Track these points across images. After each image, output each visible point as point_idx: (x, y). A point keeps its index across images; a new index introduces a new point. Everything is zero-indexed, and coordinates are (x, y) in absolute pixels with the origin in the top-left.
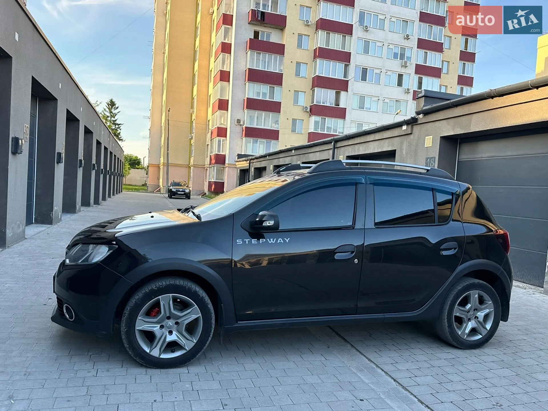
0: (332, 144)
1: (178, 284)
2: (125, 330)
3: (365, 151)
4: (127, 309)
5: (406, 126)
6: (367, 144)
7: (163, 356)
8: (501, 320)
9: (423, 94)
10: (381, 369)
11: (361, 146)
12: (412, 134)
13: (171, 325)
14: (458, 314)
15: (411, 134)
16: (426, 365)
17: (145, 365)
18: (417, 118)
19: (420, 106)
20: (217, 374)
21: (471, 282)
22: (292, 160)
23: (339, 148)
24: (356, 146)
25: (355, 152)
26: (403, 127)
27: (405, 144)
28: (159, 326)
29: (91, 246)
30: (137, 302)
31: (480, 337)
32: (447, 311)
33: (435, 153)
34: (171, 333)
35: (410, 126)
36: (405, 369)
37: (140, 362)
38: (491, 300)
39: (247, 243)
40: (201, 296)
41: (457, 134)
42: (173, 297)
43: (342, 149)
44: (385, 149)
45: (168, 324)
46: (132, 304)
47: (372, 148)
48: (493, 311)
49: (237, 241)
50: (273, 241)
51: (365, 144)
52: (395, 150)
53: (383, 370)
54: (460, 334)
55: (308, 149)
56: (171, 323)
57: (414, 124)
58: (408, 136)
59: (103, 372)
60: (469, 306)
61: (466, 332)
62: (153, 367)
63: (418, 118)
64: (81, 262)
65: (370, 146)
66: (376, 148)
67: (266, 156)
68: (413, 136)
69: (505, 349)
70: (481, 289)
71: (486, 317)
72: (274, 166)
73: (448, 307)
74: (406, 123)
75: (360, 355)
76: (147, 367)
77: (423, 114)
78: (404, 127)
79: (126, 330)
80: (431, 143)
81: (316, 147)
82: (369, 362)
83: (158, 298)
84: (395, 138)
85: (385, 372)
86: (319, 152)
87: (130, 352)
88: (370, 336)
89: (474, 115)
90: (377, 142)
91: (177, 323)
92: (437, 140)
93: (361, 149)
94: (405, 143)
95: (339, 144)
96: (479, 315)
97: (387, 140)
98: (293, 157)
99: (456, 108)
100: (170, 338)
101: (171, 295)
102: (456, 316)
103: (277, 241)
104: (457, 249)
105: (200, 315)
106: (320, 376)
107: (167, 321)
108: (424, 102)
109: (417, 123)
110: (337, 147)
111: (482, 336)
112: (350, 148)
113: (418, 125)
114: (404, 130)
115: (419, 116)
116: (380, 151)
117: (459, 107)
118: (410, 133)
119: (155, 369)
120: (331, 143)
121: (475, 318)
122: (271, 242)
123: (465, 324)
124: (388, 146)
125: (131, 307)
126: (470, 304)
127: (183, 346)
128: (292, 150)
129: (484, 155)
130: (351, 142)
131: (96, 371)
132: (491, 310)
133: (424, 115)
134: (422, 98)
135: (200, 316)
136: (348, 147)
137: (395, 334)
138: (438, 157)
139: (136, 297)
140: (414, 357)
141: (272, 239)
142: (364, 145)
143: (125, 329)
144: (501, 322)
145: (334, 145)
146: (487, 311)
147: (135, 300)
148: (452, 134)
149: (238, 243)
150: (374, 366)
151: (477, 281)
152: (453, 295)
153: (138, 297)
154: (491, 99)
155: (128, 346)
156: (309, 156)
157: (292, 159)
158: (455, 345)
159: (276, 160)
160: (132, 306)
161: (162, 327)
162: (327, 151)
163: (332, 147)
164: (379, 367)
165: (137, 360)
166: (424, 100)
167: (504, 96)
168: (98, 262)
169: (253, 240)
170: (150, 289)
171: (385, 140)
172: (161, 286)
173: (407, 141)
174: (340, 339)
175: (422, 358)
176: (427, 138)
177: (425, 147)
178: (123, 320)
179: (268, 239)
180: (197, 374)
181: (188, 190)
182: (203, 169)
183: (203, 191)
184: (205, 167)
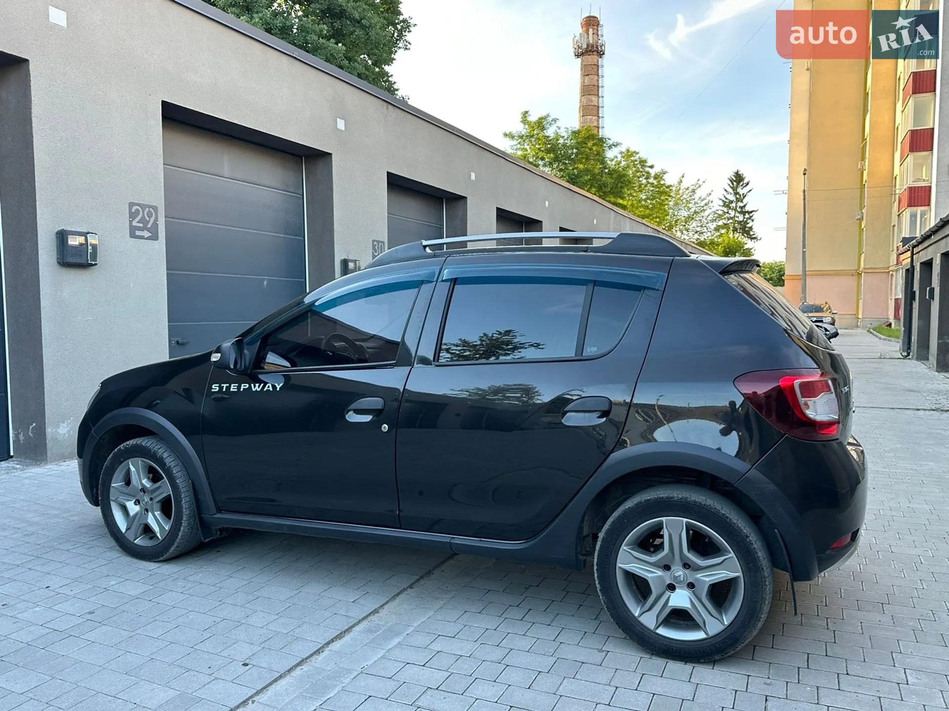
39: (224, 390)
49: (213, 387)
50: (259, 388)
103: (264, 387)
122: (255, 390)
141: (257, 385)
149: (213, 390)
169: (232, 384)
179: (252, 385)
181: (828, 320)
182: (885, 275)
183: (886, 320)
184: (889, 272)
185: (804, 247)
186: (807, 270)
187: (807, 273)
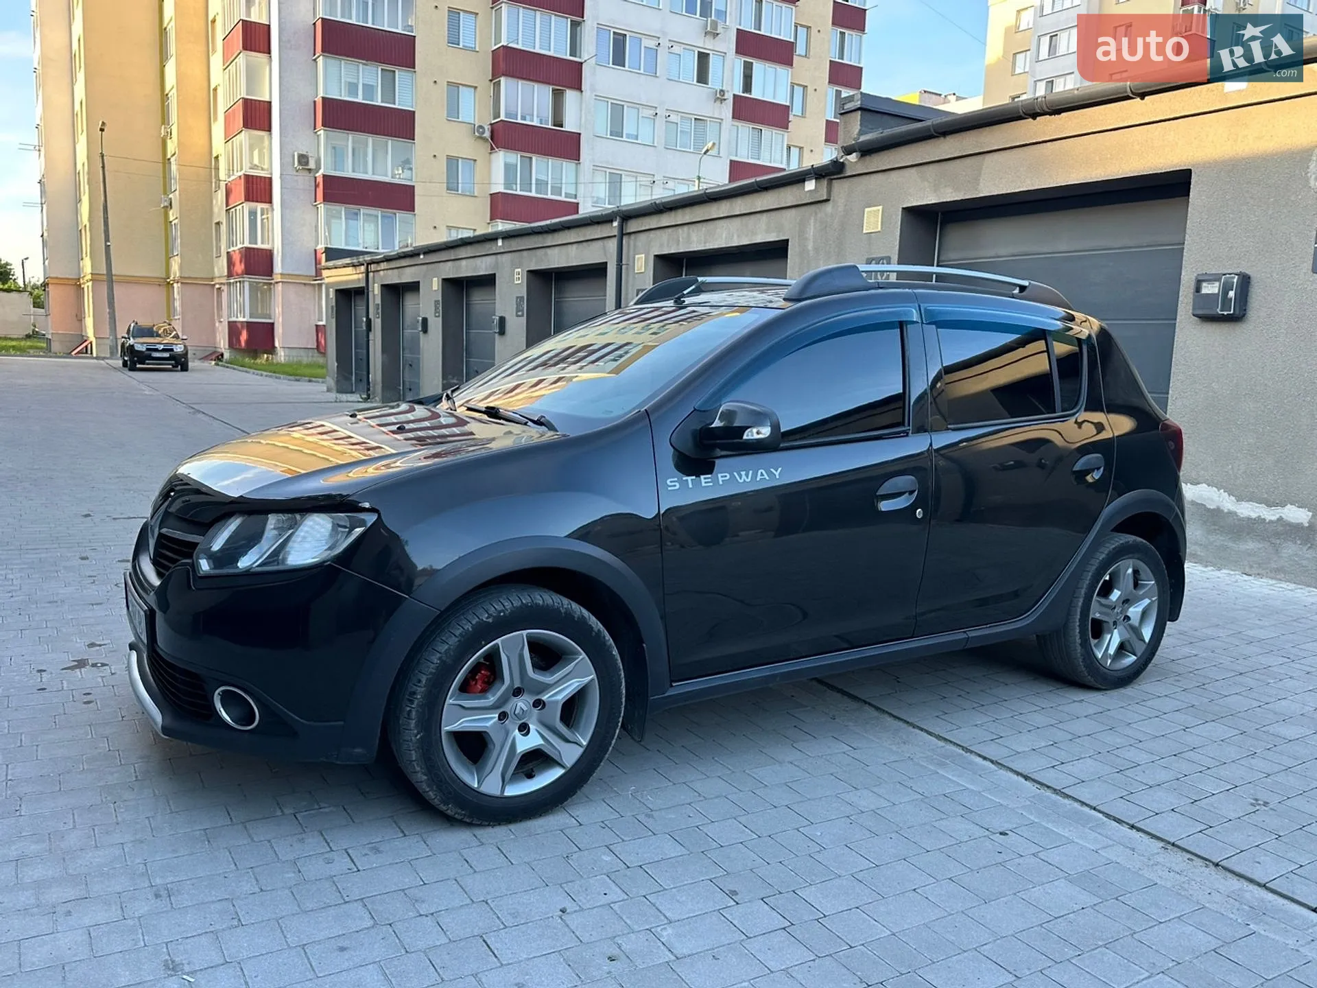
0: (615, 224)
1: (541, 602)
2: (418, 737)
3: (705, 243)
4: (420, 681)
5: (814, 181)
6: (711, 225)
7: (513, 790)
8: (1169, 621)
9: (858, 104)
10: (980, 756)
11: (693, 231)
12: (831, 202)
13: (525, 709)
14: (1097, 615)
15: (827, 200)
16: (1060, 735)
17: (468, 820)
18: (843, 163)
19: (849, 132)
20: (648, 816)
21: (1121, 542)
22: (496, 265)
23: (633, 237)
24: (680, 230)
25: (678, 244)
26: (806, 183)
27: (812, 227)
28: (497, 715)
29: (272, 520)
30: (444, 658)
31: (1132, 658)
32: (1079, 610)
33: (892, 246)
34: (524, 729)
35: (825, 182)
36: (1027, 749)
37: (456, 816)
38: (1153, 578)
39: (690, 486)
40: (596, 630)
41: (945, 200)
42: (528, 636)
43: (643, 237)
44: (759, 239)
45: (518, 708)
46: (432, 666)
47: (724, 236)
48: (1156, 604)
49: (668, 482)
50: (747, 477)
51: (705, 224)
52: (788, 240)
53: (985, 758)
54: (1100, 655)
55: (545, 236)
56: (521, 704)
57: (835, 177)
58: (819, 205)
59: (366, 854)
60: (1116, 595)
61: (1109, 652)
62: (487, 823)
63: (846, 162)
64: (258, 566)
65: (718, 230)
66: (735, 237)
67: (418, 255)
68: (833, 207)
69: (1178, 681)
70: (1136, 556)
71: (1144, 614)
72: (444, 280)
73: (1081, 600)
74: (816, 174)
75: (911, 729)
76: (470, 825)
77: (861, 151)
78: (810, 185)
79: (421, 737)
80: (880, 223)
81: (566, 231)
82: (941, 743)
83: (495, 645)
84: (784, 211)
85: (992, 762)
86: (575, 246)
87: (430, 793)
88: (898, 682)
89: (988, 157)
90: (737, 221)
91: (538, 704)
92: (894, 217)
93: (694, 237)
94: (812, 224)
95: (633, 226)
96: (1132, 612)
97: (764, 217)
98: (499, 256)
99: (942, 138)
100: (525, 744)
101: (525, 632)
102: (1094, 620)
103: (755, 475)
104: (1102, 469)
105: (593, 676)
106: (875, 789)
107: (515, 699)
108: (859, 123)
109: (842, 175)
110: (628, 231)
111: (1134, 658)
112: (664, 235)
113: (845, 180)
114: (810, 191)
115: (848, 157)
116: (745, 242)
117: (950, 136)
118: (825, 198)
119: (493, 826)
120: (611, 221)
121: (1124, 620)
122: (742, 481)
123: (1109, 636)
124: (768, 231)
125: (431, 673)
126: (1119, 590)
127: (556, 758)
128: (496, 239)
129: (1002, 251)
130: (666, 220)
131: (346, 855)
132: (1154, 599)
133: (859, 154)
134: (853, 114)
135: (593, 680)
136: (658, 232)
137: (944, 670)
138: (897, 256)
139: (440, 648)
140: (1022, 718)
141: (743, 473)
142: (704, 228)
143: (418, 733)
144: (1168, 623)
145: (621, 227)
146: (1147, 601)
147: (438, 655)
148: (933, 202)
149: (669, 488)
150: (961, 751)
151: (1131, 538)
152: (1090, 574)
153: (446, 647)
154: (1030, 120)
155: (426, 778)
156: (546, 254)
157: (497, 263)
158: (1090, 684)
159: (450, 264)
160: (434, 671)
161: (503, 716)
162: (600, 243)
163: (615, 232)
164: (971, 752)
165: (449, 812)
166: (859, 117)
167: (1063, 114)
168: (324, 562)
169: (702, 477)
170: (474, 622)
171: (758, 216)
172: (500, 612)
173: (816, 220)
174: (839, 695)
175: (1039, 719)
176: (868, 212)
177: (865, 231)
178: (410, 711)
179: (735, 474)
180: (603, 826)
181: (180, 348)
182: (208, 288)
183: (214, 349)
184: (214, 285)
185: (107, 239)
186: (114, 273)
187: (114, 278)
